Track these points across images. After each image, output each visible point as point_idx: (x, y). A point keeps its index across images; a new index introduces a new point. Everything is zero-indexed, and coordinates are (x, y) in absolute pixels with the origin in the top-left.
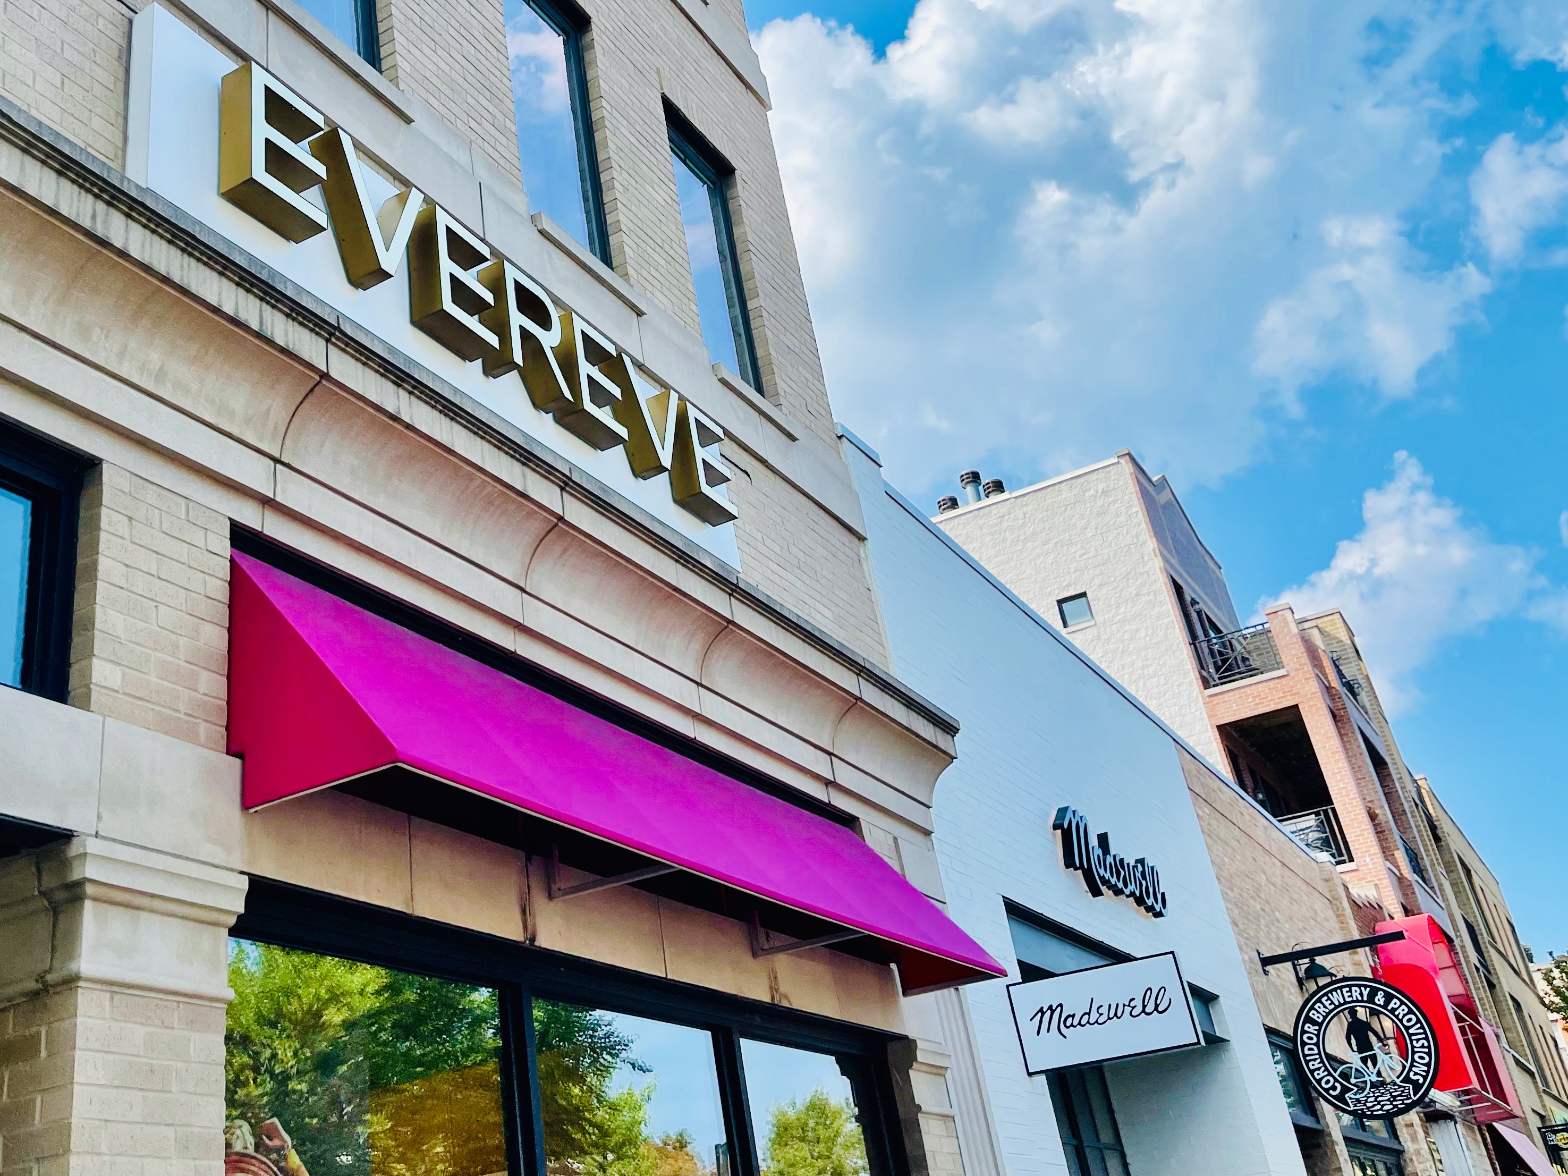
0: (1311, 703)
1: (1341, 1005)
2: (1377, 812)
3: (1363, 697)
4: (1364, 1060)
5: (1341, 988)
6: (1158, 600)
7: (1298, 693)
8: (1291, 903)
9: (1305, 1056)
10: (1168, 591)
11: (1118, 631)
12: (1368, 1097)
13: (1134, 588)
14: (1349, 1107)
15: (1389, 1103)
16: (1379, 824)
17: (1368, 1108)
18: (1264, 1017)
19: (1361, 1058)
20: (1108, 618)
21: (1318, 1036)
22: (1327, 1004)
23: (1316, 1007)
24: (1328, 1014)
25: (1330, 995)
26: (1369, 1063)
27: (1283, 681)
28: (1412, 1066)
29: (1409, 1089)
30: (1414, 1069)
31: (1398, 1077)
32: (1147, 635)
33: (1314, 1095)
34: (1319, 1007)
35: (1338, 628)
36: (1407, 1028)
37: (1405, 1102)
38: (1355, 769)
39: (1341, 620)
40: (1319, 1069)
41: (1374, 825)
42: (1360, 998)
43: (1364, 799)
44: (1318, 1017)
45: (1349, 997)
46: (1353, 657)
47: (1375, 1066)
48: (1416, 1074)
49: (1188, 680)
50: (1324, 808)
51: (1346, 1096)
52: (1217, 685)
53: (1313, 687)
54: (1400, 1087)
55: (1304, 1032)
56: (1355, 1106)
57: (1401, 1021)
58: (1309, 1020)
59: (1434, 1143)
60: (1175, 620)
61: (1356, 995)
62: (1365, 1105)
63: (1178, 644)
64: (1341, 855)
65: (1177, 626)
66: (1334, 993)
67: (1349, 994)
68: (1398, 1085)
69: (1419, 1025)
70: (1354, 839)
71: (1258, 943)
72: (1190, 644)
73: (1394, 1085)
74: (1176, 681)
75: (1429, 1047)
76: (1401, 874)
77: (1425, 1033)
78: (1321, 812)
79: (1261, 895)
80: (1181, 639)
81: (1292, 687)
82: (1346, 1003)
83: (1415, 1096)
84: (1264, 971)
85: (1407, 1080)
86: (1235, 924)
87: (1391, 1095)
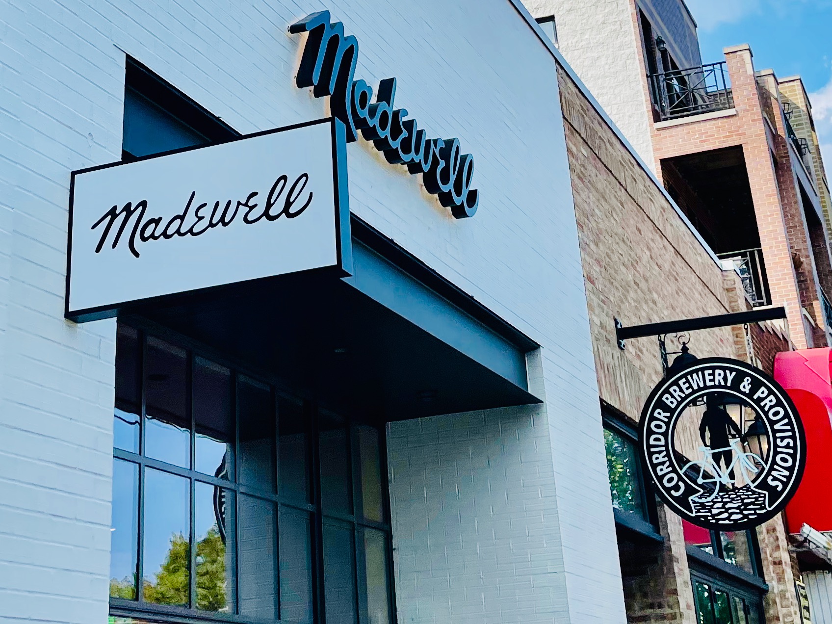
0: (755, 145)
1: (700, 389)
2: (802, 260)
3: (809, 157)
4: (716, 458)
5: (703, 370)
6: (623, 30)
7: (744, 134)
8: (677, 293)
9: (649, 446)
10: (634, 22)
11: (579, 57)
12: (715, 503)
13: (601, 16)
14: (692, 513)
15: (738, 511)
16: (803, 273)
17: (713, 516)
18: (604, 390)
19: (713, 454)
20: (572, 43)
21: (667, 424)
22: (684, 387)
23: (671, 390)
24: (683, 399)
25: (689, 377)
26: (722, 462)
27: (731, 120)
28: (772, 469)
29: (764, 497)
30: (774, 473)
31: (753, 482)
32: (606, 64)
33: (658, 499)
34: (675, 391)
35: (796, 95)
36: (772, 423)
37: (758, 512)
38: (788, 217)
39: (800, 87)
40: (663, 463)
41: (797, 274)
42: (723, 383)
43: (792, 247)
44: (672, 403)
45: (710, 381)
46: (806, 123)
47: (728, 466)
48: (775, 479)
49: (639, 112)
50: (751, 250)
51: (690, 499)
52: (667, 119)
53: (760, 128)
54: (754, 493)
55: (653, 418)
56: (698, 511)
57: (766, 414)
58: (661, 405)
59: (803, 588)
60: (636, 52)
61: (719, 379)
62: (710, 511)
63: (636, 75)
64: (760, 297)
65: (637, 57)
66: (695, 375)
67: (711, 377)
68: (752, 491)
69: (786, 421)
70: (775, 282)
71: (619, 314)
72: (647, 77)
73: (747, 491)
74: (628, 111)
75: (795, 448)
76: (816, 324)
77: (793, 430)
78: (748, 253)
79: (638, 269)
80: (639, 70)
81: (739, 127)
82: (706, 387)
83: (770, 507)
84: (619, 344)
85: (764, 485)
86: (590, 279)
87: (742, 502)
